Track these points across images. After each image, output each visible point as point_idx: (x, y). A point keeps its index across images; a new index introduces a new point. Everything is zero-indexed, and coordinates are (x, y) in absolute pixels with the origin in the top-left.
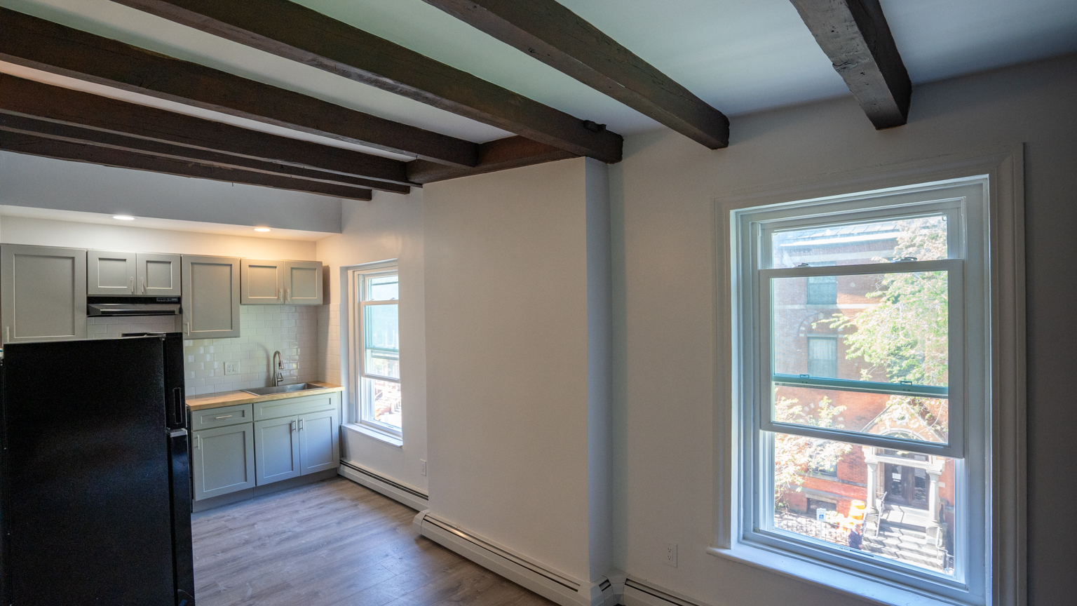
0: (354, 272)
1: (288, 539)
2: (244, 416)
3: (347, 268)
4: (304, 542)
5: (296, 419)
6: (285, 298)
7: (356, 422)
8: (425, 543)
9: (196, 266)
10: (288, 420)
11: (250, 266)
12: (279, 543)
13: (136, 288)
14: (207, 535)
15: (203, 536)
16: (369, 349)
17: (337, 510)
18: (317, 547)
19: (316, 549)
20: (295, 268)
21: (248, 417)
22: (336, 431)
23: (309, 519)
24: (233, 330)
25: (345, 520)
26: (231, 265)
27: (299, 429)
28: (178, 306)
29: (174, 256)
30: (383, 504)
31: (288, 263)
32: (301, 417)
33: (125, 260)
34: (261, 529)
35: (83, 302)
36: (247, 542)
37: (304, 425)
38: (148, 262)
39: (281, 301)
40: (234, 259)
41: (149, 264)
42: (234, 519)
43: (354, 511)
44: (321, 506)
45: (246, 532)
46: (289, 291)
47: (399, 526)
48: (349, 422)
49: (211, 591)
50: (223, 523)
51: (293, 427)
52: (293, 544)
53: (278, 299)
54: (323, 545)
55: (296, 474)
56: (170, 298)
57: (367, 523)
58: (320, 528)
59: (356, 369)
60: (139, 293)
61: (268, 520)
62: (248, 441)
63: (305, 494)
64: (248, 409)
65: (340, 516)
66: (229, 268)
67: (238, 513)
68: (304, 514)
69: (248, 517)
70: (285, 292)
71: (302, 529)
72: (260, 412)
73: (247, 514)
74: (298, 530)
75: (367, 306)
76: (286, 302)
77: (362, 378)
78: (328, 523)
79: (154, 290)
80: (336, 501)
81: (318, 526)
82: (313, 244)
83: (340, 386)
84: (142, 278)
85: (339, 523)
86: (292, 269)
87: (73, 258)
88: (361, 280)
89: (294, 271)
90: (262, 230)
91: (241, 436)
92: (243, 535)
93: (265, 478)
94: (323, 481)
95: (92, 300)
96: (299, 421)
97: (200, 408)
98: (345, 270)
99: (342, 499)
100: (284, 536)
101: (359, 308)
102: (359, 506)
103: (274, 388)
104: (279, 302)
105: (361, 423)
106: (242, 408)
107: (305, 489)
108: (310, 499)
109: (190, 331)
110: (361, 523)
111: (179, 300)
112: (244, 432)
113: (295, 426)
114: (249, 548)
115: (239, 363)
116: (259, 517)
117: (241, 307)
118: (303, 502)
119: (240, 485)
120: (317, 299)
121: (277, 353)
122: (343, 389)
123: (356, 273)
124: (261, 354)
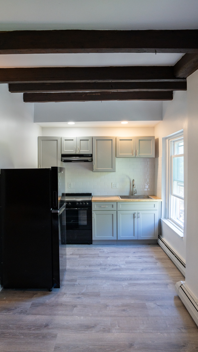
0: (169, 140)
1: (115, 270)
2: (113, 207)
3: (166, 138)
4: (121, 274)
5: (136, 212)
6: (136, 154)
7: (168, 218)
8: (179, 302)
9: (98, 141)
10: (133, 212)
11: (120, 140)
12: (111, 270)
13: (76, 151)
14: (90, 256)
15: (88, 256)
16: (176, 181)
17: (146, 262)
18: (124, 280)
19: (123, 280)
20: (141, 140)
21: (115, 208)
22: (157, 221)
23: (130, 263)
24: (112, 169)
25: (146, 269)
26: (112, 140)
27: (138, 217)
28: (91, 158)
29: (90, 137)
30: (170, 266)
31: (138, 137)
32: (139, 212)
33: (73, 140)
34: (110, 260)
35: (60, 156)
36: (100, 265)
37: (141, 215)
38: (80, 140)
39: (134, 156)
40: (113, 137)
41: (81, 141)
42: (103, 252)
43: (153, 266)
44: (140, 257)
45: (103, 260)
46: (138, 151)
47: (171, 283)
48: (165, 218)
49: (72, 283)
50: (98, 252)
51: (135, 216)
52: (116, 273)
53: (133, 155)
54: (127, 279)
55: (135, 238)
56: (88, 155)
57: (155, 275)
58: (132, 269)
59: (169, 191)
60: (78, 153)
61: (115, 257)
62: (115, 219)
63: (137, 249)
64: (115, 204)
65: (145, 266)
66: (111, 141)
67: (106, 249)
68: (130, 259)
69: (108, 253)
70: (136, 151)
71: (125, 267)
72: (120, 206)
73: (109, 251)
74: (123, 266)
75: (175, 158)
76: (137, 157)
77: (172, 196)
78: (137, 268)
79: (83, 152)
80: (149, 257)
81: (132, 268)
82: (153, 128)
83: (161, 199)
84: (78, 147)
85: (142, 270)
86: (139, 140)
87: (57, 140)
88: (172, 144)
89: (140, 141)
90: (125, 123)
91: (111, 216)
92: (101, 261)
93: (121, 237)
94: (149, 244)
95: (63, 156)
96: (138, 213)
97: (96, 201)
98: (165, 139)
99: (152, 257)
100: (115, 267)
101: (171, 158)
102: (157, 264)
103: (132, 196)
104: (133, 156)
105: (170, 219)
106: (112, 203)
107: (139, 246)
108: (138, 252)
109: (95, 168)
110: (152, 274)
111: (91, 156)
112: (113, 214)
113: (136, 215)
114: (99, 268)
115: (118, 183)
116: (113, 255)
117: (116, 158)
118: (134, 252)
119: (110, 237)
120: (152, 155)
121: (133, 180)
122: (163, 200)
123: (170, 140)
124: (128, 180)
